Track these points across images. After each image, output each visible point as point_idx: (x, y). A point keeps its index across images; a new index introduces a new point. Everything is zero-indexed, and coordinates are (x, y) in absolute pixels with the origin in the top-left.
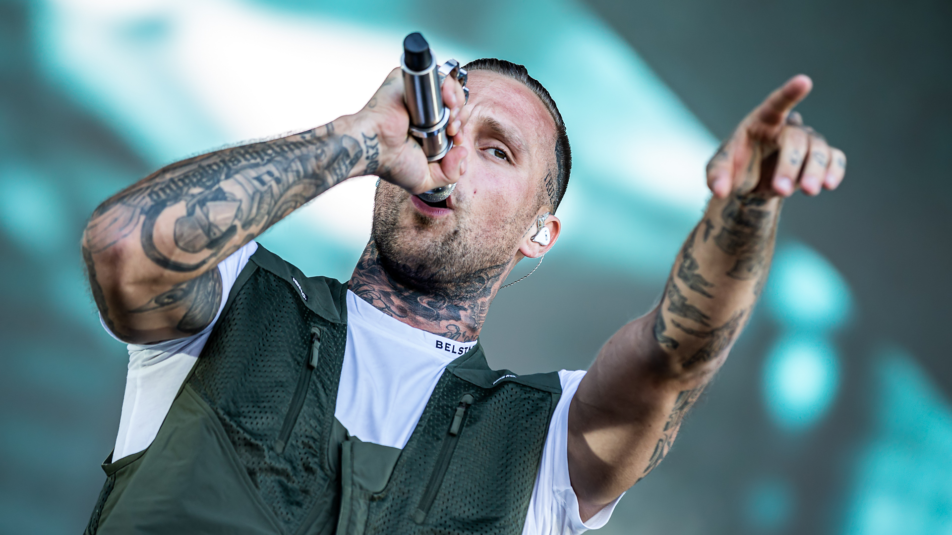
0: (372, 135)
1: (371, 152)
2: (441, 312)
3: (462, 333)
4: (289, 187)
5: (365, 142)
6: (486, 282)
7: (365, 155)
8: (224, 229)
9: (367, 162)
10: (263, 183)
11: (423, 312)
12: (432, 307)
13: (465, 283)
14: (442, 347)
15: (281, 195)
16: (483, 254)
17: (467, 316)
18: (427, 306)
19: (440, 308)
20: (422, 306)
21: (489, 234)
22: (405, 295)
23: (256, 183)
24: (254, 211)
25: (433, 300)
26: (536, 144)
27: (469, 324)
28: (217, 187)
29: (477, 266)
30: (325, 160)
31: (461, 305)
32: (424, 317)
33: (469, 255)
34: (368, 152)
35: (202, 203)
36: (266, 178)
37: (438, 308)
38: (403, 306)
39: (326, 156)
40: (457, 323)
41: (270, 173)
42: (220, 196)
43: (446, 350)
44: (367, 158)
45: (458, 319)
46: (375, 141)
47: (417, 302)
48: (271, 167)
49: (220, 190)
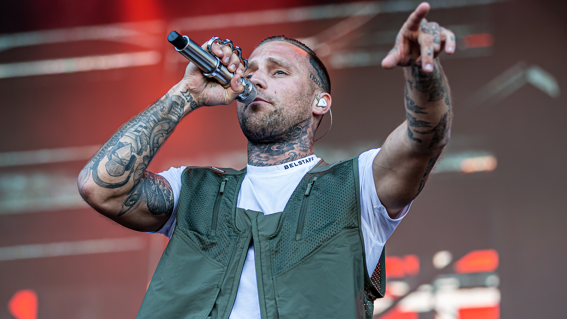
0: (185, 90)
1: (188, 98)
2: (284, 149)
3: (298, 154)
4: (153, 129)
5: (183, 95)
6: (302, 129)
7: (186, 101)
8: (129, 159)
9: (189, 104)
10: (139, 132)
11: (276, 153)
12: (279, 149)
13: (291, 132)
14: (288, 168)
15: (151, 133)
16: (293, 117)
17: (298, 146)
18: (277, 150)
19: (283, 148)
20: (274, 151)
21: (292, 107)
22: (266, 150)
23: (135, 133)
24: (140, 145)
25: (278, 145)
26: (297, 62)
27: (300, 149)
28: (118, 142)
29: (292, 123)
30: (166, 110)
31: (294, 142)
32: (277, 155)
33: (286, 119)
34: (187, 99)
35: (114, 152)
36: (140, 129)
37: (282, 148)
38: (266, 155)
39: (165, 108)
40: (294, 151)
41: (141, 126)
42: (121, 145)
43: (291, 167)
44: (188, 101)
45: (293, 148)
46: (188, 93)
47: (271, 150)
48: (141, 123)
49: (120, 143)
